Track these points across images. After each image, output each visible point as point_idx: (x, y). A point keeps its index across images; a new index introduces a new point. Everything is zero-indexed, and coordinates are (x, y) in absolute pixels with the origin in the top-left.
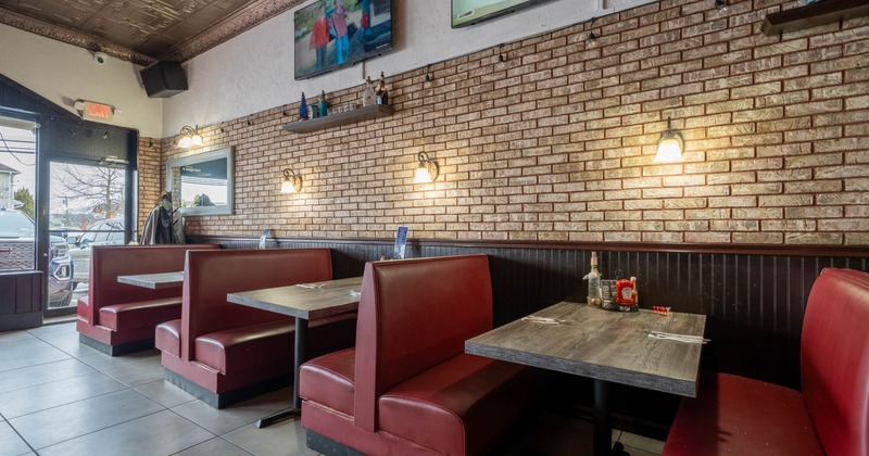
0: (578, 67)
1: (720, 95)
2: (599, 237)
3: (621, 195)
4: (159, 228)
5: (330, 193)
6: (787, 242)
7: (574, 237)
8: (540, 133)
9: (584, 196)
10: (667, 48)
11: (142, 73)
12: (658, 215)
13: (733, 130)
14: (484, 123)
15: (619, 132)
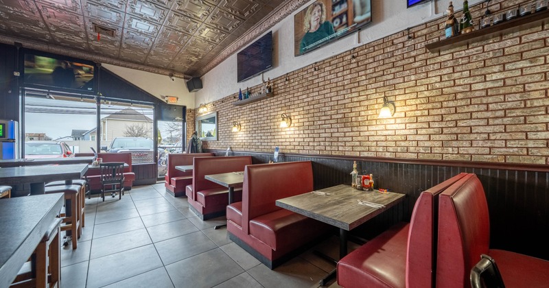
0: (348, 72)
1: (412, 84)
2: (357, 154)
3: (367, 133)
4: (192, 146)
5: (252, 132)
6: (444, 159)
7: (347, 154)
8: (332, 103)
9: (351, 134)
10: (387, 61)
11: (187, 83)
12: (384, 144)
13: (418, 101)
14: (309, 99)
15: (366, 103)
